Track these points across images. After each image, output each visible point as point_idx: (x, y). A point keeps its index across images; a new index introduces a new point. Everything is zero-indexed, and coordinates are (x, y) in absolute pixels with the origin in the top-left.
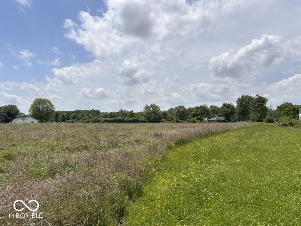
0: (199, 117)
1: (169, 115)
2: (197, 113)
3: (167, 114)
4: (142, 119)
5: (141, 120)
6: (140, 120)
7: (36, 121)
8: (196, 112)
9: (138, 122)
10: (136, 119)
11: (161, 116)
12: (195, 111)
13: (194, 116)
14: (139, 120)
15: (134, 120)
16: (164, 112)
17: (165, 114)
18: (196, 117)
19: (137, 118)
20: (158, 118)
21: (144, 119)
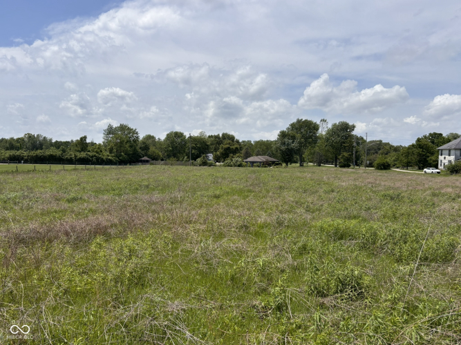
5: (107, 159)
6: (104, 158)
9: (100, 162)
15: (92, 157)
19: (97, 152)
20: (133, 154)
21: (112, 156)
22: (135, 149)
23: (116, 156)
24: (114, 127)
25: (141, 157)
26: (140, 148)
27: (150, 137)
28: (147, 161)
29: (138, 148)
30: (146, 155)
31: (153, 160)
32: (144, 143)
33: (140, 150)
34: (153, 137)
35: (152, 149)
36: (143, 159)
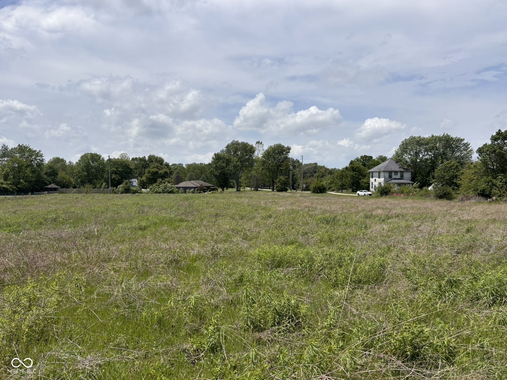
17: (53, 171)
20: (36, 181)
21: (8, 184)
22: (39, 175)
23: (13, 184)
24: (10, 148)
25: (47, 185)
26: (46, 174)
27: (58, 161)
28: (55, 190)
29: (43, 173)
30: (54, 182)
31: (62, 187)
32: (50, 167)
33: (45, 176)
34: (63, 160)
35: (61, 175)
36: (49, 186)
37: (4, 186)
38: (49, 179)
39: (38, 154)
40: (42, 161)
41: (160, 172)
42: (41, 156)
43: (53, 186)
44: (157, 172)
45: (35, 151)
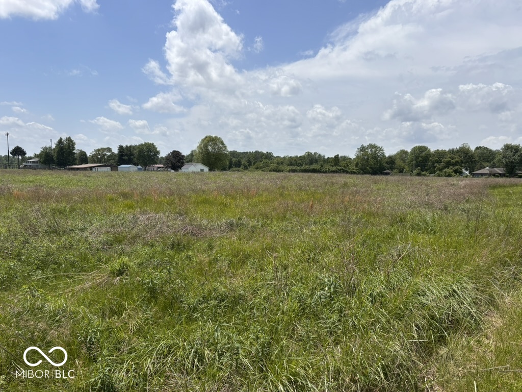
0: (457, 167)
1: (399, 162)
2: (454, 161)
3: (396, 162)
4: (353, 169)
5: (351, 171)
7: (206, 169)
8: (452, 159)
10: (342, 169)
11: (385, 165)
12: (450, 158)
13: (448, 164)
14: (348, 170)
16: (390, 157)
17: (391, 161)
18: (451, 167)
20: (378, 168)
21: (356, 169)
26: (387, 163)
28: (388, 173)
30: (390, 168)
36: (385, 171)
37: (354, 170)
38: (388, 166)
39: (381, 149)
40: (383, 154)
41: (452, 161)
42: (382, 150)
43: (388, 171)
44: (450, 161)
45: (379, 147)
